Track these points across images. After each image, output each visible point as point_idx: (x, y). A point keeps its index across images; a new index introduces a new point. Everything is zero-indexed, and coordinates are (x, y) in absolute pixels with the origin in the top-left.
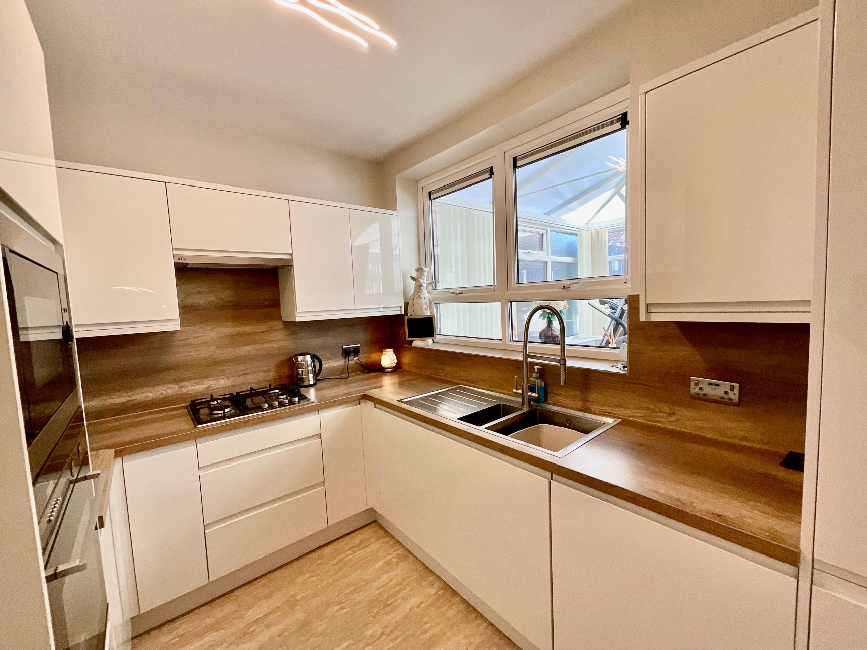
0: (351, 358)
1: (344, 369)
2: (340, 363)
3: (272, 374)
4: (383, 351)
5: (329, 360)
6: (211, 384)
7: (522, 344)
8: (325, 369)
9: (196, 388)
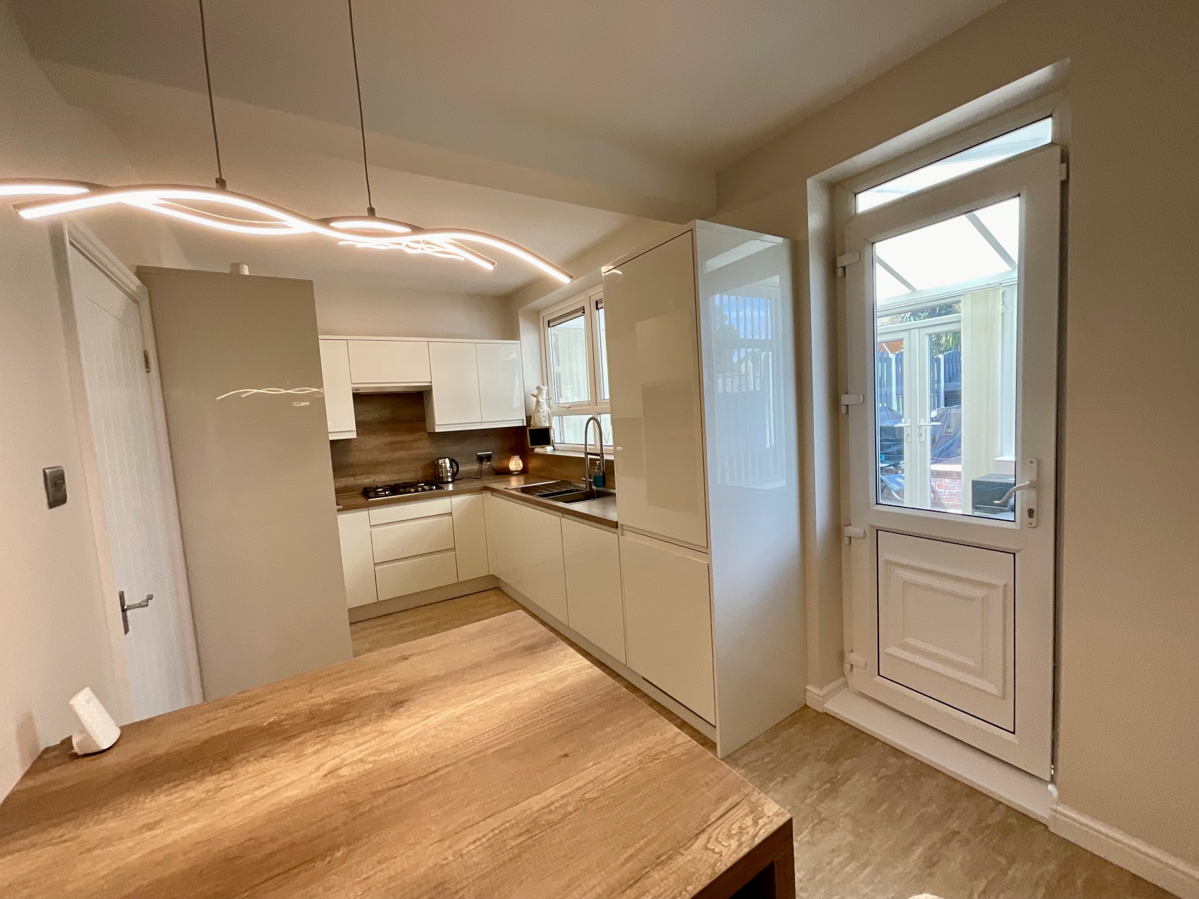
0: (484, 463)
1: (478, 471)
2: (474, 467)
3: (420, 474)
4: (510, 457)
5: (465, 464)
6: (377, 478)
7: (584, 446)
8: (463, 471)
9: (367, 481)
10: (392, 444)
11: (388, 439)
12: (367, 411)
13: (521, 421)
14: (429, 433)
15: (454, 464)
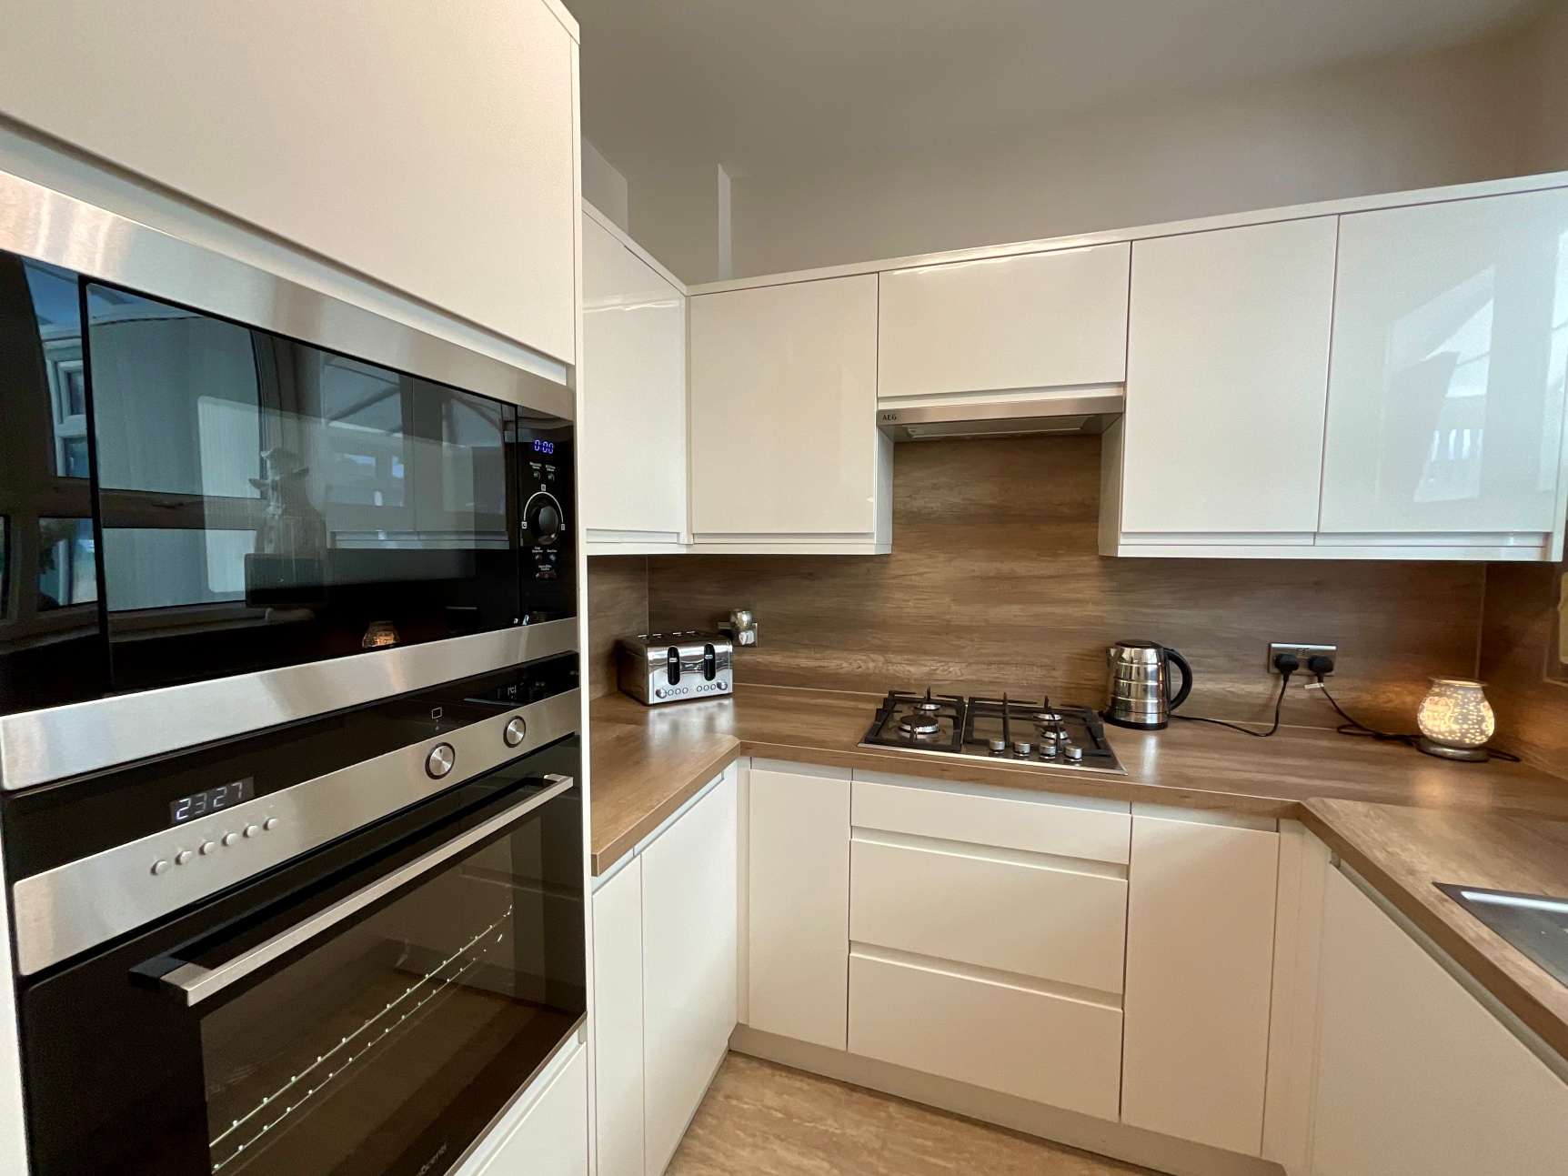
0: (1294, 679)
1: (1266, 706)
2: (1260, 688)
3: (1060, 676)
4: (1430, 684)
5: (1216, 671)
6: (936, 670)
8: (1203, 694)
10: (986, 579)
11: (977, 565)
12: (935, 487)
13: (1538, 541)
14: (1103, 558)
15: (1173, 666)
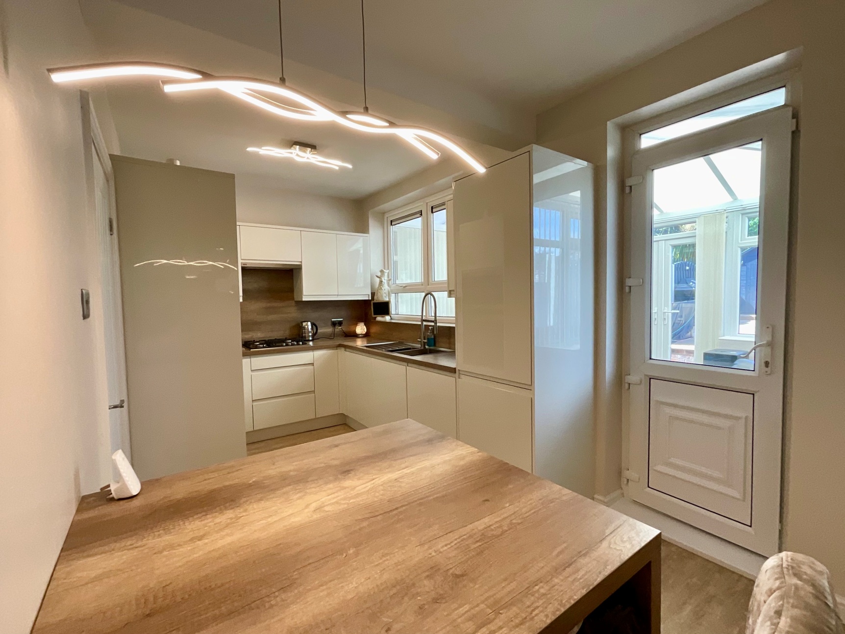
0: (336, 327)
1: (332, 333)
2: (329, 330)
3: (287, 333)
7: (421, 316)
8: (321, 332)
9: (246, 336)
10: (267, 308)
11: (264, 304)
12: (249, 282)
13: (368, 296)
14: (296, 302)
15: (314, 326)
